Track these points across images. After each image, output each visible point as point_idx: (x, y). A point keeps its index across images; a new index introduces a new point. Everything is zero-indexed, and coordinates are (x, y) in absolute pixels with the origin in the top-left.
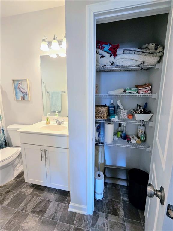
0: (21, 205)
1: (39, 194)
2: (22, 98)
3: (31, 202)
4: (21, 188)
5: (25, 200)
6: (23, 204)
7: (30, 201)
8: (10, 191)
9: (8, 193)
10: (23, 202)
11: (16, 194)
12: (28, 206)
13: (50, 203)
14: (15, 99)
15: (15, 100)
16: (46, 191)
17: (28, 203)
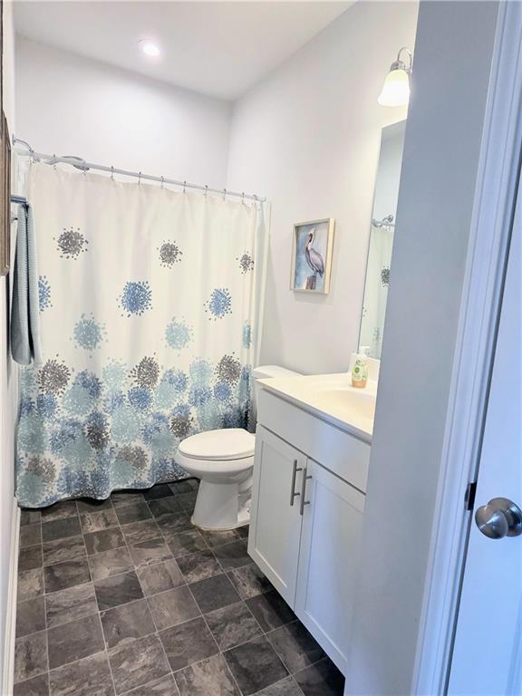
0: (213, 612)
1: (266, 620)
2: (308, 284)
3: (238, 626)
4: (236, 566)
5: (230, 607)
6: (219, 613)
7: (238, 620)
8: (211, 555)
9: (206, 558)
10: (222, 606)
11: (219, 572)
12: (228, 627)
13: (281, 674)
14: (293, 286)
15: (291, 289)
16: (289, 629)
17: (232, 620)
